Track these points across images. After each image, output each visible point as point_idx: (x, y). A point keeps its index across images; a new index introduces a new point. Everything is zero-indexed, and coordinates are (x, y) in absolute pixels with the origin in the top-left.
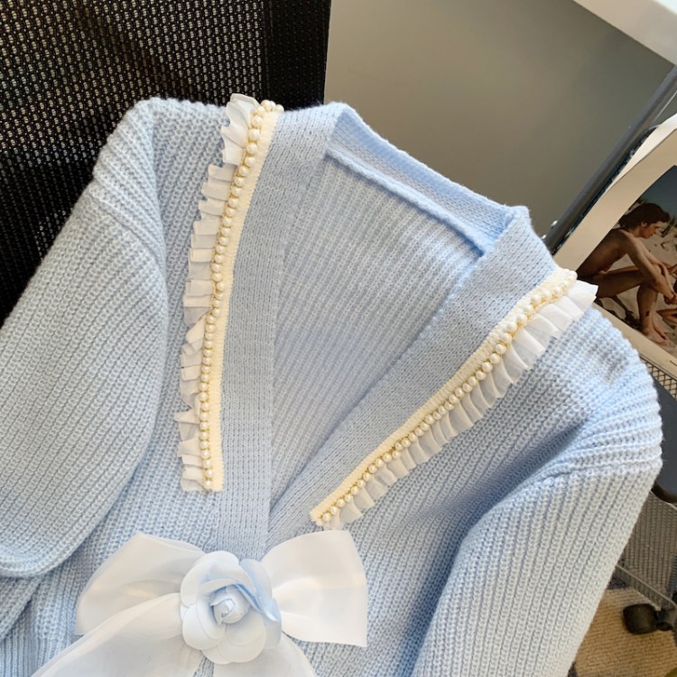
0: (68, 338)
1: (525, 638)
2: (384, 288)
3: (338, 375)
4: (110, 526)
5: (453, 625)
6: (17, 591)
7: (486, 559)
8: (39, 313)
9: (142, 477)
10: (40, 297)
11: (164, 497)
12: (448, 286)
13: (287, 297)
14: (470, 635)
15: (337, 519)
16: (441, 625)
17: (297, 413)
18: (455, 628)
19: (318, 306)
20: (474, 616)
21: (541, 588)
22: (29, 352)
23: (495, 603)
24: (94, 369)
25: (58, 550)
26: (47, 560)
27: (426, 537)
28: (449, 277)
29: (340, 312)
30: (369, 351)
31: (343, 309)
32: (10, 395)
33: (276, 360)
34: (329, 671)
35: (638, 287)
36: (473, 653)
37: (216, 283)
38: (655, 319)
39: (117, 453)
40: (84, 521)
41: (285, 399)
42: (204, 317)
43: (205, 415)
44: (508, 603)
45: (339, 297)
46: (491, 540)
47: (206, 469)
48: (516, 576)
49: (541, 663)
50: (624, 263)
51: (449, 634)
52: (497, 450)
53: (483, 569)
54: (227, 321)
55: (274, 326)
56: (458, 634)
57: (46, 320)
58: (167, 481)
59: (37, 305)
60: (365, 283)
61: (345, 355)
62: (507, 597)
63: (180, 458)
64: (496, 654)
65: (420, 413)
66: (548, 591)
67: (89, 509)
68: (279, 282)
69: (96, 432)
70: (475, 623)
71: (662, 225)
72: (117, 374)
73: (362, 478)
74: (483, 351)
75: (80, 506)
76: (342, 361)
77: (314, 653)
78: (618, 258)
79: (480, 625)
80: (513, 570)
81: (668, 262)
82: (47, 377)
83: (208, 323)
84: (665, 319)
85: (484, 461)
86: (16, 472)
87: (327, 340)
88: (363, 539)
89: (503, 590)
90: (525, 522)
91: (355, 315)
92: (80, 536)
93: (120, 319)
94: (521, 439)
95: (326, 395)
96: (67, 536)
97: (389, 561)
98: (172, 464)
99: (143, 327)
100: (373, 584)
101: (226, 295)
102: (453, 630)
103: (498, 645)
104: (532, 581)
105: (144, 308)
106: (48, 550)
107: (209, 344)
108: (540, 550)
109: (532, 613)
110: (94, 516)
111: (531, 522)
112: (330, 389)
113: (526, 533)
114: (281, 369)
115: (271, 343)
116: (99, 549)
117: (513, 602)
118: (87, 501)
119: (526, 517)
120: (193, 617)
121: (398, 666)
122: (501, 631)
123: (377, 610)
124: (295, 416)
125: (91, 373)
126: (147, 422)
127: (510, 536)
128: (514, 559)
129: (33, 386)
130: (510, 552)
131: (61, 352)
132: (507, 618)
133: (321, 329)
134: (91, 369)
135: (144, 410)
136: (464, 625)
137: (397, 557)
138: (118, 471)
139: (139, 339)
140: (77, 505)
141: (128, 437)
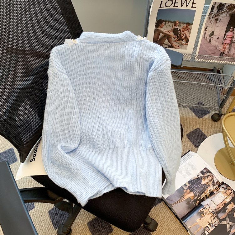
35: (167, 39)
38: (174, 44)
50: (161, 35)
71: (164, 23)
78: (159, 35)
81: (169, 30)
84: (176, 42)
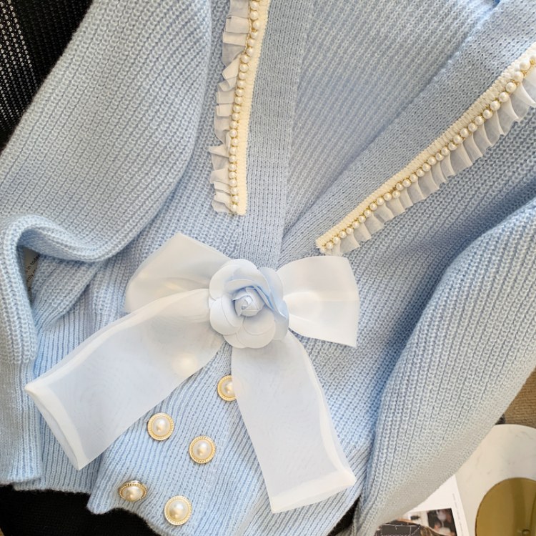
0: (127, 53)
1: (496, 346)
2: (404, 34)
3: (351, 121)
4: (154, 232)
5: (435, 331)
6: (79, 274)
7: (471, 276)
8: (102, 28)
9: (181, 197)
10: (103, 11)
11: (198, 215)
12: (466, 30)
13: (313, 43)
14: (449, 339)
15: (338, 249)
16: (423, 331)
17: (311, 156)
18: (436, 333)
19: (341, 52)
20: (454, 323)
21: (517, 304)
22: (92, 67)
23: (475, 314)
24: (147, 84)
25: (112, 243)
26: (103, 250)
27: (412, 268)
28: (469, 20)
29: (360, 58)
30: (384, 96)
31: (363, 54)
32: (76, 106)
33: (297, 106)
34: (323, 364)
36: (449, 355)
37: (253, 21)
39: (162, 166)
40: (133, 221)
41: (301, 144)
42: (239, 56)
43: (234, 149)
44: (486, 315)
45: (361, 43)
46: (478, 260)
47: (233, 195)
48: (497, 291)
49: (507, 367)
51: (431, 337)
52: (491, 186)
53: (468, 285)
54: (258, 63)
55: (299, 71)
56: (438, 338)
57: (108, 36)
58: (201, 202)
59: (101, 20)
60: (387, 29)
61: (361, 100)
62: (486, 309)
63: (213, 185)
64: (469, 357)
65: (424, 155)
66: (523, 307)
67: (139, 212)
68: (308, 26)
69: (146, 143)
70: (455, 330)
72: (166, 92)
73: (363, 215)
74: (493, 91)
75: (131, 208)
76: (357, 106)
77: (312, 349)
79: (459, 332)
80: (495, 285)
82: (106, 91)
83: (242, 62)
85: (478, 196)
86: (79, 176)
87: (345, 86)
88: (358, 266)
89: (483, 303)
90: (512, 244)
91: (373, 61)
92: (130, 234)
93: (171, 37)
94: (516, 174)
95: (338, 141)
96: (120, 232)
97: (379, 286)
98: (205, 189)
99: (189, 50)
100: (364, 302)
101: (259, 35)
102: (434, 335)
103: (472, 349)
104: (510, 296)
105: (192, 29)
106: (104, 242)
107: (242, 83)
108: (523, 269)
109: (506, 325)
110: (142, 219)
111: (518, 244)
112: (342, 135)
113: (512, 253)
114: (301, 115)
115: (295, 87)
116: (145, 249)
117: (491, 314)
118: (137, 205)
119: (514, 239)
120: (219, 308)
121: (379, 368)
122: (476, 338)
123: (366, 321)
124: (309, 159)
125: (144, 88)
126: (188, 142)
127: (497, 256)
128: (497, 276)
129: (95, 99)
130: (494, 270)
131: (119, 67)
132: (483, 327)
133: (341, 75)
134: (144, 83)
135: (186, 130)
136: (445, 331)
137: (386, 283)
138: (163, 181)
139: (186, 61)
140: (129, 207)
141: (172, 152)
